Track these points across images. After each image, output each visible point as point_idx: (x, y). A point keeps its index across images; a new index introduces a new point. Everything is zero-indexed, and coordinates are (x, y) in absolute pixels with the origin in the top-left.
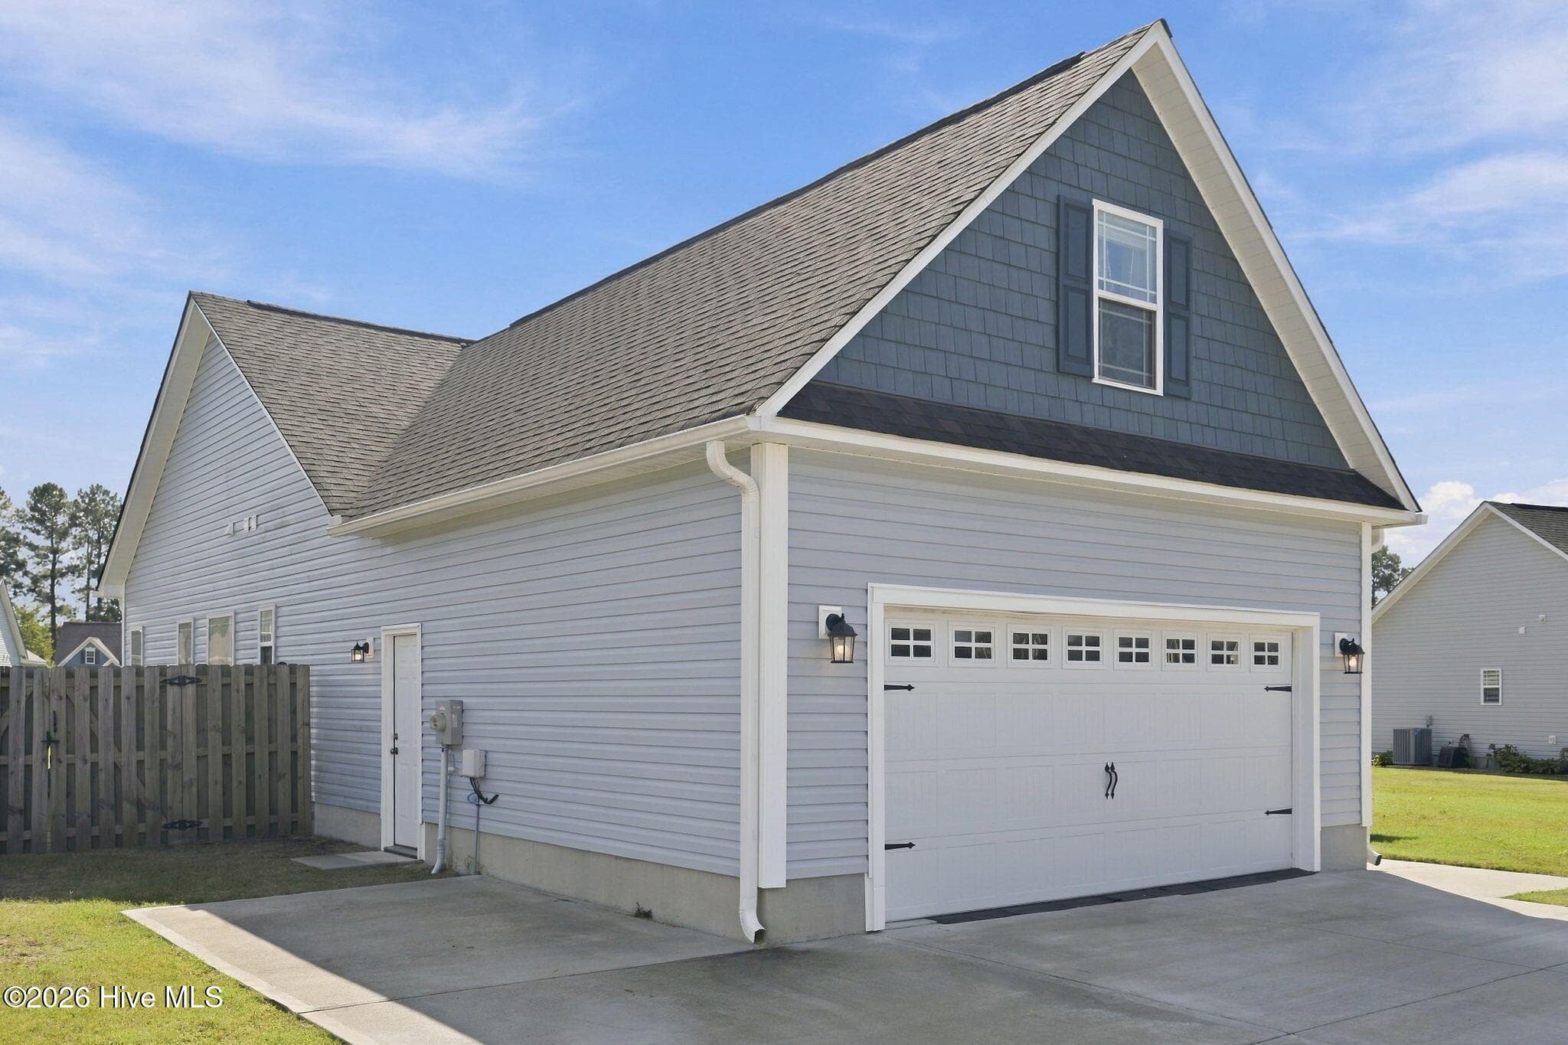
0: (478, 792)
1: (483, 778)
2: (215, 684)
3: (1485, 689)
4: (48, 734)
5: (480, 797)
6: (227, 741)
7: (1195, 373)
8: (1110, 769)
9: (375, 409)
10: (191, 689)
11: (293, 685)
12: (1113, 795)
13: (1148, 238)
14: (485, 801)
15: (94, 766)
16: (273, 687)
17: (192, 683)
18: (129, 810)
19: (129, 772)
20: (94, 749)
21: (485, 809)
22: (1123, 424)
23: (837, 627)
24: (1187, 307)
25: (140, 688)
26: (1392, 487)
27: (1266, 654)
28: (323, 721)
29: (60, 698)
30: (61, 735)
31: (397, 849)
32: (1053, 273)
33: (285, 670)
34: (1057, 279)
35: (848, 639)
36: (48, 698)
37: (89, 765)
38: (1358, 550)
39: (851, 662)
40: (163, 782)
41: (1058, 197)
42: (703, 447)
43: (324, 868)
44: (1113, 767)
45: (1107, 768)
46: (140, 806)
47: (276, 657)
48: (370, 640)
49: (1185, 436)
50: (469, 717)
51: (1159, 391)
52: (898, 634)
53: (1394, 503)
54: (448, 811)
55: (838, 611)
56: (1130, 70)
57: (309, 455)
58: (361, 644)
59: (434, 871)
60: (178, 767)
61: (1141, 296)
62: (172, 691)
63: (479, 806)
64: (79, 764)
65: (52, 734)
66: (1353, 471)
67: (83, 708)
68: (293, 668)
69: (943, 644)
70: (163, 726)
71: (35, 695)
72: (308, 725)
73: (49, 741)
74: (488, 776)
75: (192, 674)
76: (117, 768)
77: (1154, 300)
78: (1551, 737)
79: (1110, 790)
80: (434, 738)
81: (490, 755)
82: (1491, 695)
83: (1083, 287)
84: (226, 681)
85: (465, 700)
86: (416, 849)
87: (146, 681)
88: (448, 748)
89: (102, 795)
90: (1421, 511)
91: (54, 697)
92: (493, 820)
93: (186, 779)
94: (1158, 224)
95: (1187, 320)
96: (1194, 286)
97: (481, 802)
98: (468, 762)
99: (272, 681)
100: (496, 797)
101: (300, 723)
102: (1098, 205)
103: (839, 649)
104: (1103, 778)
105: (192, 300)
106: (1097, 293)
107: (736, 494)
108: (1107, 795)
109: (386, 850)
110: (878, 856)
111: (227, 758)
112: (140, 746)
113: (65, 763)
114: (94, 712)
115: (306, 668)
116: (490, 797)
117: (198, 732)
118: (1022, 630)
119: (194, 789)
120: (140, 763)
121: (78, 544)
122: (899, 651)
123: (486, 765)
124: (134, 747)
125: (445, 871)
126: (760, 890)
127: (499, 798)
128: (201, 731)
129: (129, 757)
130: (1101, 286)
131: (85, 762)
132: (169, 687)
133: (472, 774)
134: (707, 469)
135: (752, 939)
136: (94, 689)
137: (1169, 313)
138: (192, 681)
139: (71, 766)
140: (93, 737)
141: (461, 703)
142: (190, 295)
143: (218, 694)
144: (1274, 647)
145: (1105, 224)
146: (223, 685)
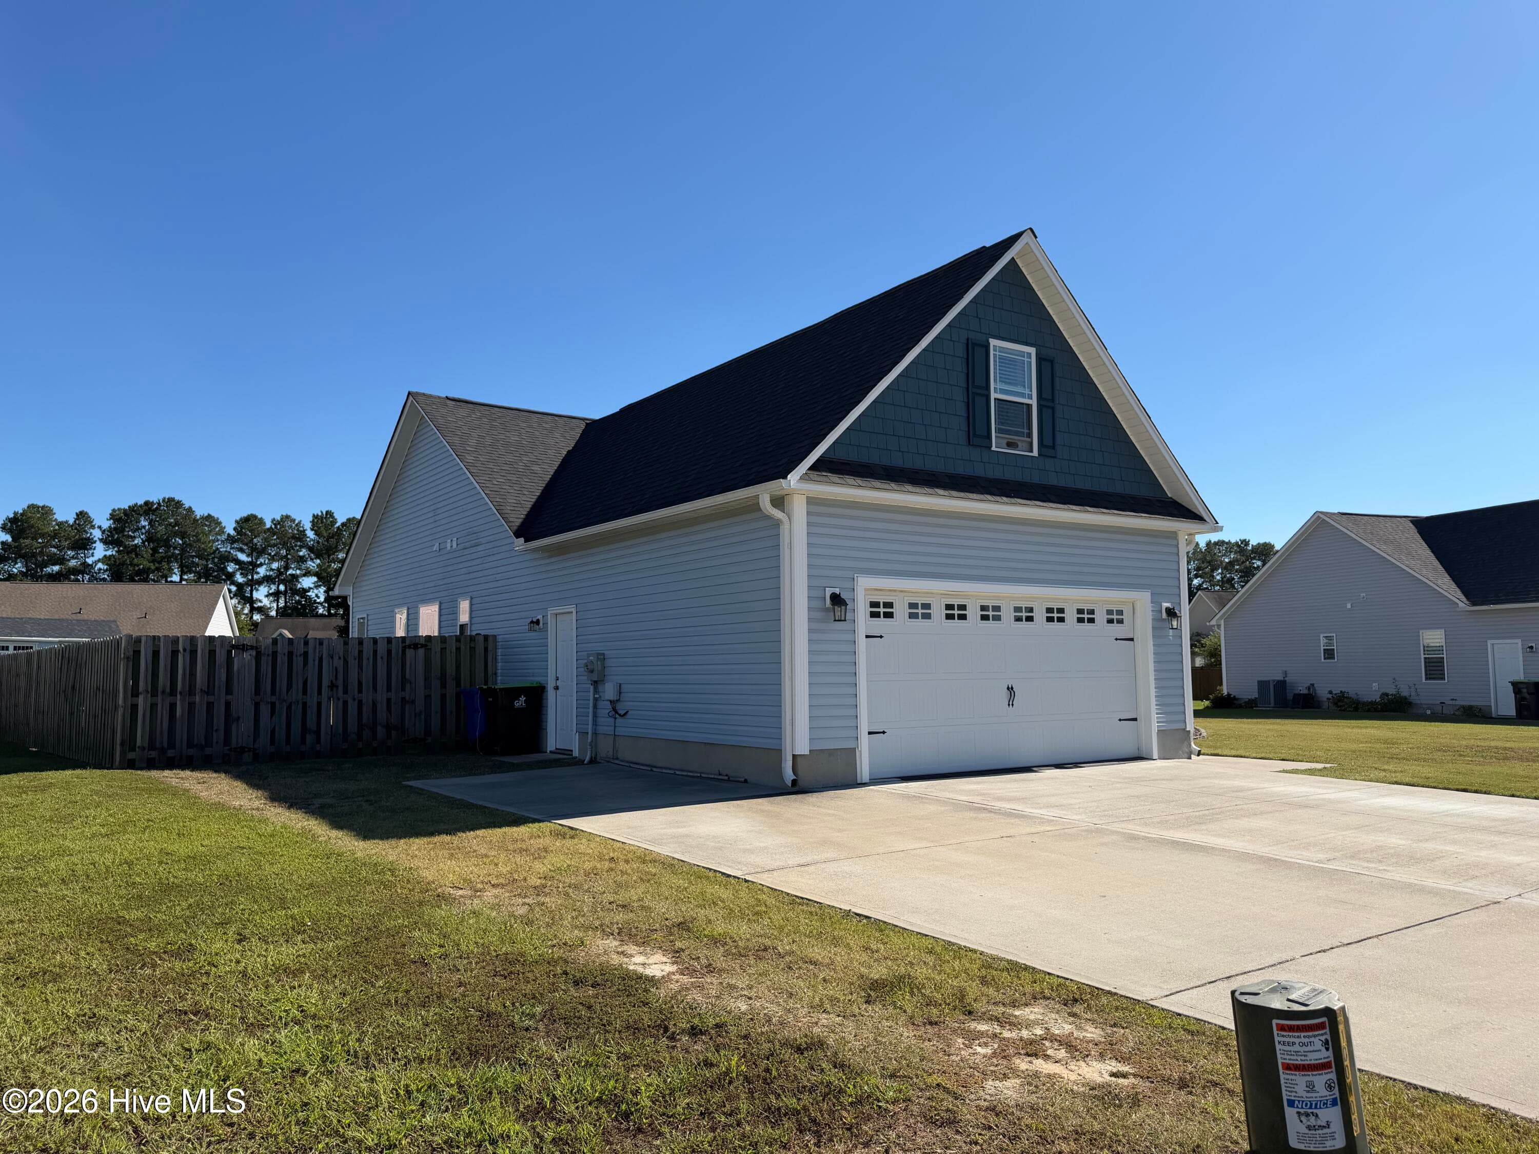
0: (614, 710)
1: (618, 701)
2: (437, 648)
3: (1324, 650)
4: (332, 681)
5: (616, 712)
6: (444, 685)
7: (1059, 441)
8: (1010, 689)
9: (536, 468)
10: (421, 652)
11: (486, 649)
12: (1013, 705)
13: (1026, 359)
14: (620, 715)
15: (360, 703)
16: (472, 649)
17: (421, 647)
18: (380, 731)
19: (382, 707)
20: (360, 691)
21: (620, 721)
22: (1010, 474)
23: (837, 600)
24: (1053, 400)
25: (389, 652)
26: (1197, 508)
27: (1115, 618)
28: (505, 671)
29: (340, 658)
30: (340, 682)
31: (558, 751)
32: (965, 385)
33: (482, 639)
34: (968, 389)
35: (843, 608)
36: (332, 658)
37: (356, 702)
38: (1176, 549)
39: (845, 620)
40: (403, 714)
41: (968, 339)
42: (757, 497)
43: (516, 762)
44: (1012, 688)
45: (1008, 688)
46: (388, 727)
47: (471, 631)
48: (540, 617)
49: (1053, 480)
50: (608, 663)
51: (1035, 453)
52: (874, 604)
53: (1198, 518)
54: (595, 723)
55: (837, 591)
56: (1013, 258)
57: (498, 500)
58: (535, 620)
59: (585, 762)
60: (413, 702)
61: (1022, 395)
62: (410, 653)
63: (615, 718)
64: (350, 702)
65: (334, 682)
66: (1171, 498)
67: (353, 664)
68: (486, 638)
69: (901, 610)
70: (403, 676)
71: (324, 657)
72: (496, 674)
73: (332, 686)
74: (621, 699)
75: (422, 642)
76: (374, 704)
77: (1030, 397)
78: (1374, 684)
79: (1011, 703)
80: (586, 678)
81: (622, 686)
82: (1329, 654)
83: (985, 392)
84: (444, 646)
85: (605, 652)
86: (572, 751)
87: (394, 646)
88: (595, 683)
89: (365, 720)
90: (1217, 523)
91: (336, 658)
92: (625, 727)
93: (417, 710)
94: (1032, 350)
95: (1053, 408)
96: (1057, 386)
97: (617, 716)
98: (609, 691)
99: (473, 645)
100: (627, 712)
101: (490, 673)
102: (993, 342)
103: (838, 614)
104: (1005, 694)
105: (410, 397)
106: (993, 395)
107: (777, 524)
108: (1009, 705)
109: (551, 752)
110: (864, 739)
111: (443, 697)
112: (389, 689)
113: (341, 700)
114: (360, 667)
115: (495, 636)
116: (622, 712)
117: (425, 680)
118: (950, 601)
119: (423, 717)
120: (389, 700)
121: (273, 559)
122: (874, 615)
123: (620, 693)
124: (385, 689)
125: (593, 761)
126: (794, 756)
127: (630, 712)
128: (427, 678)
129: (381, 696)
130: (995, 392)
131: (354, 699)
132: (407, 650)
133: (612, 698)
134: (760, 509)
135: (790, 785)
136: (360, 652)
137: (1040, 405)
138: (423, 646)
139: (345, 703)
140: (360, 684)
141: (604, 654)
142: (409, 393)
143: (438, 655)
144: (1120, 612)
145: (998, 353)
146: (442, 649)
